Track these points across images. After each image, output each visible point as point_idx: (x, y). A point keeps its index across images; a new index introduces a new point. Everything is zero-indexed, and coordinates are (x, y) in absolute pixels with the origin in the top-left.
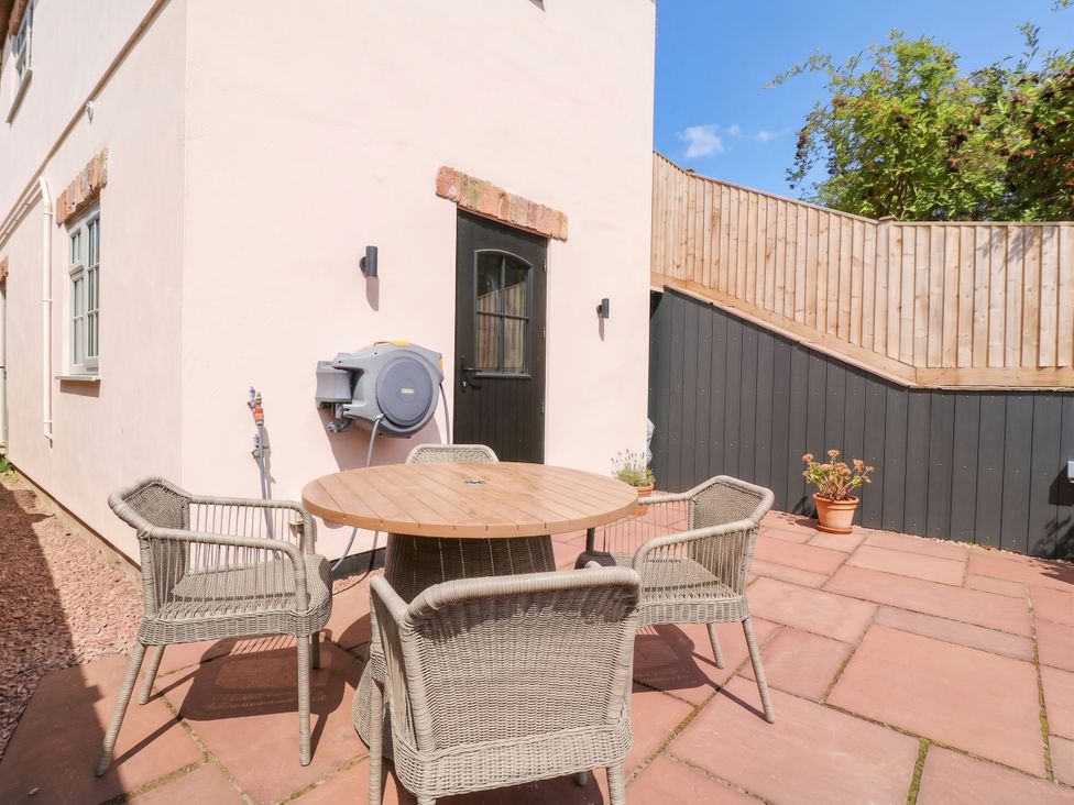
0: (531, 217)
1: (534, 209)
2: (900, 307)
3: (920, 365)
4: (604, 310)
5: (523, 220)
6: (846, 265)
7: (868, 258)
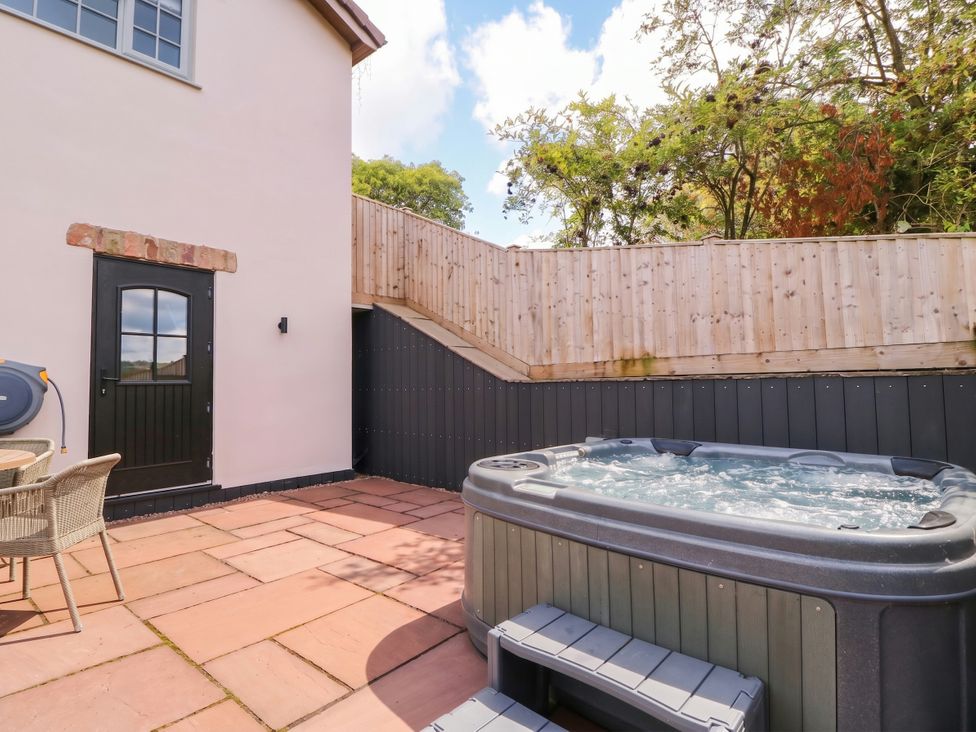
0: (189, 257)
1: (191, 250)
2: (520, 317)
3: (532, 363)
4: (283, 326)
5: (177, 259)
6: (490, 283)
7: (502, 278)
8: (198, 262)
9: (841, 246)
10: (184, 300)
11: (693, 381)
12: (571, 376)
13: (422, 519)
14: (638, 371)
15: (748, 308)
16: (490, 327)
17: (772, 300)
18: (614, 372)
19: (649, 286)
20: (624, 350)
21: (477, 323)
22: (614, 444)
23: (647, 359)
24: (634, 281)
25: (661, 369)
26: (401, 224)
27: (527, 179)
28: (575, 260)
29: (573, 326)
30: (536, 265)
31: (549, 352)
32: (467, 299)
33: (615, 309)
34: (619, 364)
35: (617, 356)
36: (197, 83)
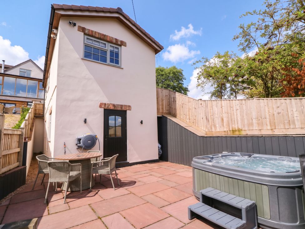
0: (122, 108)
1: (122, 106)
2: (202, 118)
3: (206, 131)
4: (142, 122)
5: (119, 109)
6: (194, 109)
7: (197, 108)
8: (123, 109)
9: (293, 100)
10: (121, 117)
11: (252, 137)
12: (218, 135)
13: (179, 172)
14: (237, 134)
15: (268, 117)
16: (194, 121)
17: (274, 115)
18: (230, 134)
19: (239, 110)
20: (232, 128)
21: (191, 119)
22: (230, 154)
23: (239, 130)
24: (235, 109)
25: (243, 133)
26: (168, 93)
27: (203, 79)
28: (217, 103)
29: (218, 121)
30: (206, 104)
31: (211, 128)
32: (187, 113)
33: (230, 116)
34: (231, 132)
35: (231, 129)
36: (122, 67)
